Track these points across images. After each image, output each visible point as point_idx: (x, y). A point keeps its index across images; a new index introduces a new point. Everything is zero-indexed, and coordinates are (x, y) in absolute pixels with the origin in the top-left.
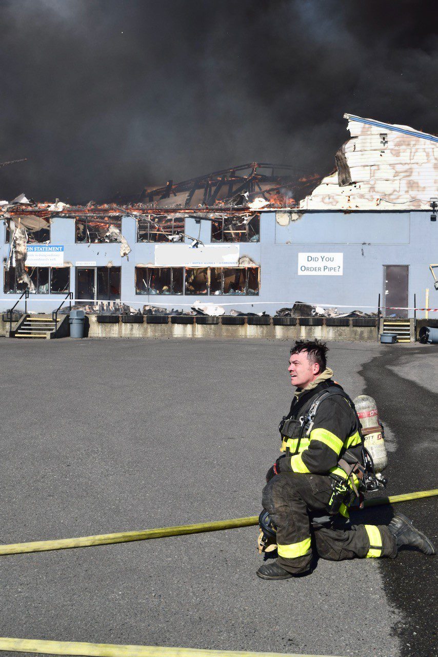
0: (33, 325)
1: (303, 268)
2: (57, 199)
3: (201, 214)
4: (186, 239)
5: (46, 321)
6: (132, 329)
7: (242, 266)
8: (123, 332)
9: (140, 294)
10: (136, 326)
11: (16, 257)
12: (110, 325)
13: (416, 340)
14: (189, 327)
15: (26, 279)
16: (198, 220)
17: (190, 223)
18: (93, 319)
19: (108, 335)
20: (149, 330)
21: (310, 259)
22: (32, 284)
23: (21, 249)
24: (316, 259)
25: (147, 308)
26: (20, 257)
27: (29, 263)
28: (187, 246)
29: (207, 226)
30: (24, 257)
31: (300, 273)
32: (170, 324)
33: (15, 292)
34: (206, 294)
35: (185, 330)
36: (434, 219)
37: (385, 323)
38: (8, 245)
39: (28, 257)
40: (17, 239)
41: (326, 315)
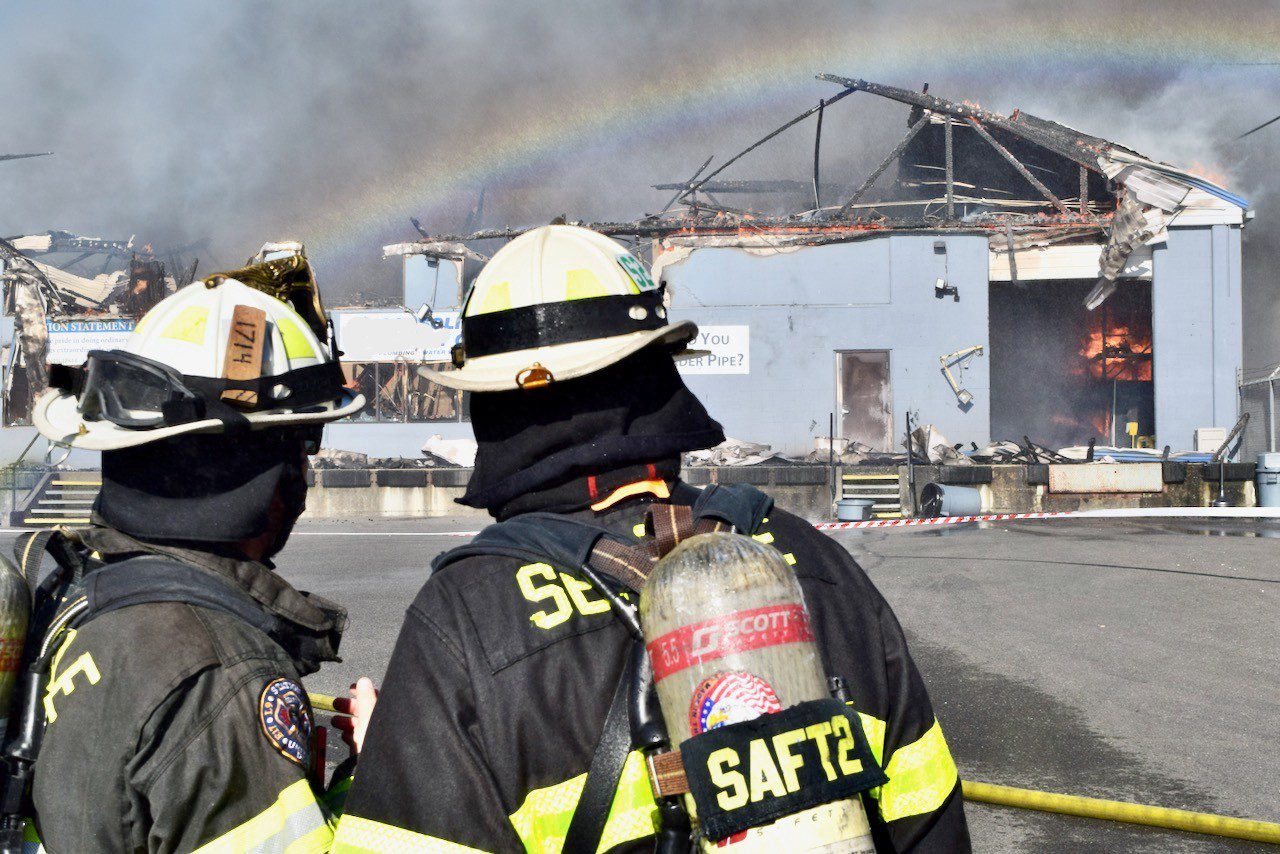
0: (67, 497)
3: (438, 246)
4: (408, 300)
11: (27, 350)
13: (915, 513)
14: (417, 493)
16: (434, 259)
17: (415, 267)
20: (328, 502)
23: (35, 330)
26: (33, 348)
28: (409, 318)
29: (453, 271)
30: (44, 347)
32: (374, 487)
34: (454, 420)
35: (407, 501)
36: (940, 249)
37: (845, 477)
38: (12, 319)
39: (52, 346)
40: (22, 310)
41: (717, 461)
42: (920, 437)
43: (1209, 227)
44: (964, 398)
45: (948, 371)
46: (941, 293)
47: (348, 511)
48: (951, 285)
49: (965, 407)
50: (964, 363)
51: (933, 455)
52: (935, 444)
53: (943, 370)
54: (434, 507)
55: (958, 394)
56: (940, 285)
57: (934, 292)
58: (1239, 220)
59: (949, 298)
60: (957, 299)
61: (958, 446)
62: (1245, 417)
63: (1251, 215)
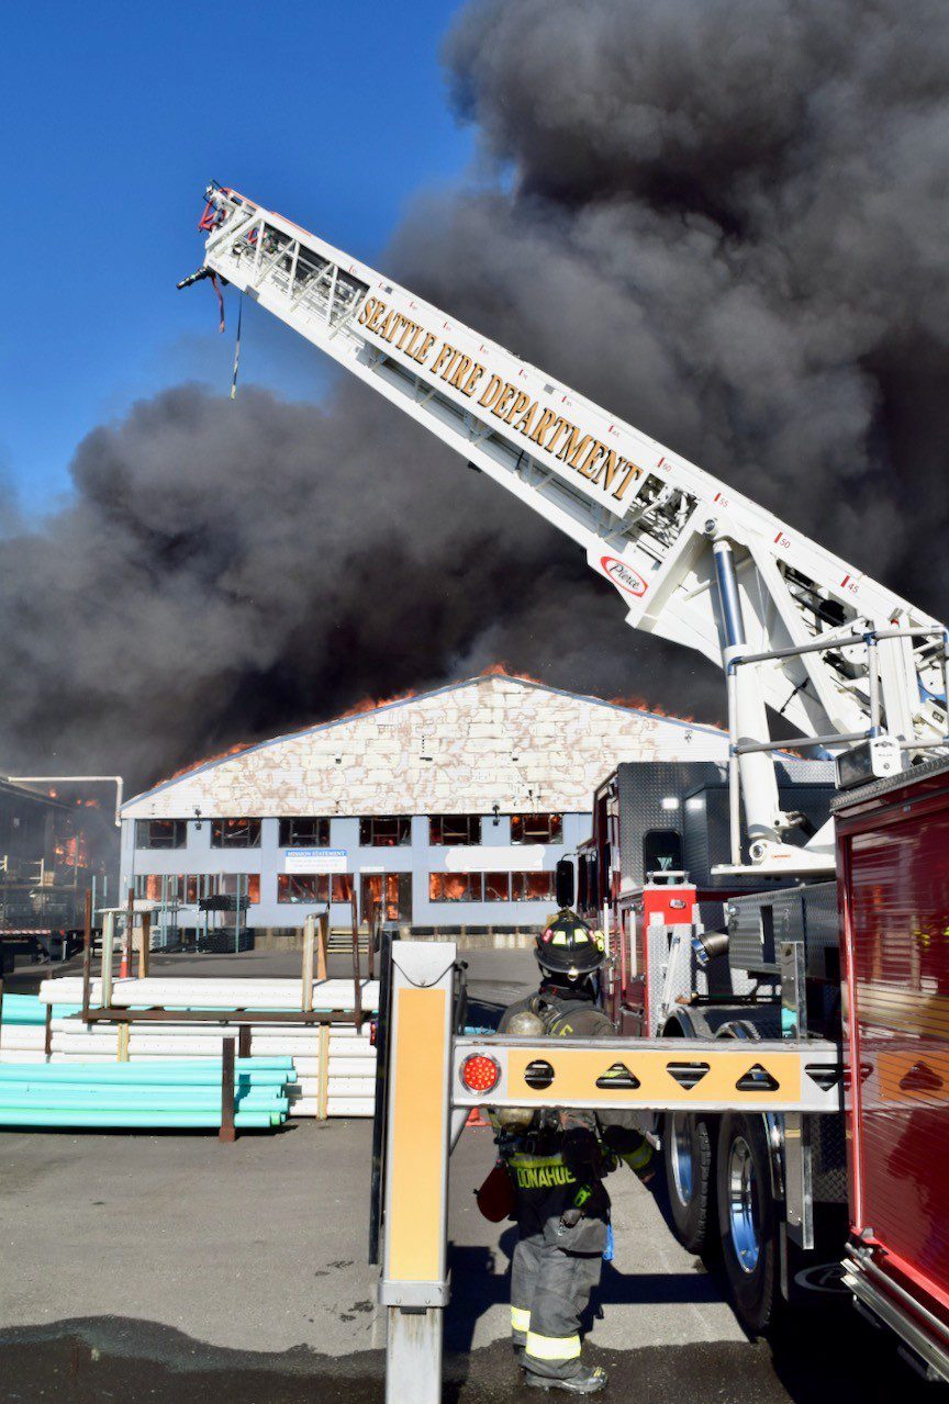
0: (337, 939)
9: (436, 901)
14: (511, 938)
18: (406, 931)
32: (490, 934)
33: (290, 902)
35: (507, 940)
47: (477, 946)
54: (519, 943)
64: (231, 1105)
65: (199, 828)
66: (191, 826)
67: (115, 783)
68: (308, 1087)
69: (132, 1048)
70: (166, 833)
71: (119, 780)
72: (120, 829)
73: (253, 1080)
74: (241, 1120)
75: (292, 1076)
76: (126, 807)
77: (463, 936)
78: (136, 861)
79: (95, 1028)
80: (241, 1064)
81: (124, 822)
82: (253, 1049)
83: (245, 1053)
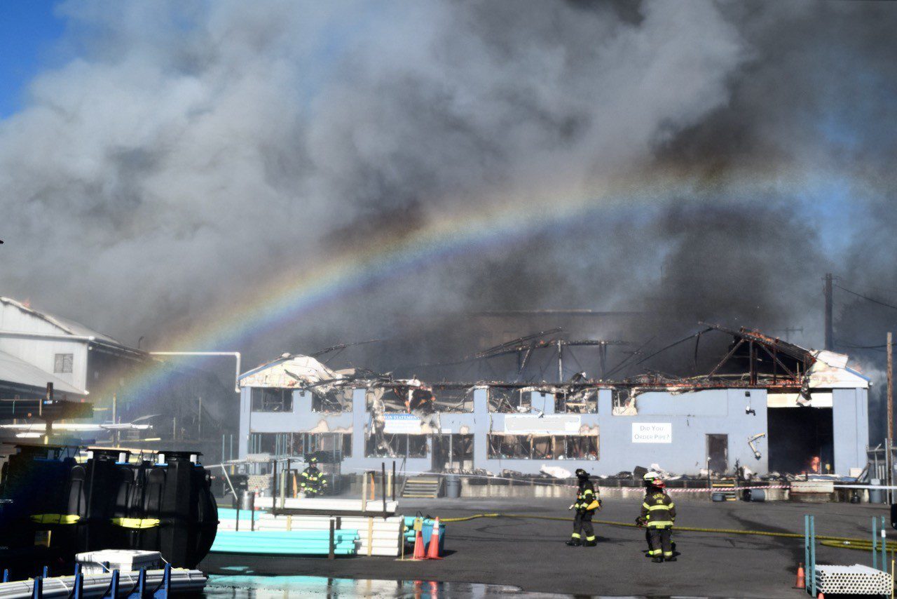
0: (411, 487)
1: (637, 437)
2: (414, 376)
3: (545, 388)
4: (532, 411)
5: (423, 484)
6: (499, 490)
7: (583, 434)
8: (491, 492)
9: (491, 458)
10: (503, 487)
11: (375, 426)
12: (479, 487)
13: (741, 499)
14: (549, 489)
15: (385, 445)
16: (543, 393)
17: (536, 396)
18: (465, 481)
19: (478, 495)
20: (514, 491)
21: (642, 429)
22: (391, 449)
23: (380, 418)
24: (648, 429)
25: (506, 472)
26: (378, 426)
27: (387, 430)
28: (534, 416)
29: (551, 399)
30: (383, 425)
31: (634, 440)
32: (532, 486)
33: (375, 456)
34: (551, 459)
35: (545, 491)
36: (748, 395)
37: (714, 485)
38: (369, 414)
39: (386, 425)
40: (375, 410)
41: (661, 478)
42: (742, 470)
43: (855, 388)
44: (758, 454)
45: (751, 444)
46: (748, 412)
47: (522, 494)
48: (752, 409)
49: (758, 458)
50: (758, 440)
51: (746, 477)
52: (747, 472)
53: (749, 443)
54: (555, 493)
55: (755, 453)
56: (748, 409)
57: (745, 412)
58: (866, 386)
59: (751, 414)
60: (755, 415)
61: (756, 474)
62: (870, 464)
63: (871, 384)
64: (333, 547)
65: (303, 395)
66: (296, 395)
67: (234, 357)
68: (365, 543)
69: (292, 526)
70: (277, 399)
71: (238, 355)
72: (239, 395)
73: (343, 538)
74: (336, 552)
75: (357, 537)
76: (245, 376)
77: (511, 487)
78: (254, 422)
79: (278, 517)
80: (337, 533)
81: (243, 389)
82: (342, 527)
83: (339, 528)
